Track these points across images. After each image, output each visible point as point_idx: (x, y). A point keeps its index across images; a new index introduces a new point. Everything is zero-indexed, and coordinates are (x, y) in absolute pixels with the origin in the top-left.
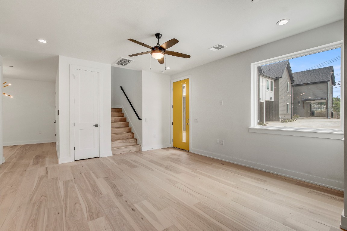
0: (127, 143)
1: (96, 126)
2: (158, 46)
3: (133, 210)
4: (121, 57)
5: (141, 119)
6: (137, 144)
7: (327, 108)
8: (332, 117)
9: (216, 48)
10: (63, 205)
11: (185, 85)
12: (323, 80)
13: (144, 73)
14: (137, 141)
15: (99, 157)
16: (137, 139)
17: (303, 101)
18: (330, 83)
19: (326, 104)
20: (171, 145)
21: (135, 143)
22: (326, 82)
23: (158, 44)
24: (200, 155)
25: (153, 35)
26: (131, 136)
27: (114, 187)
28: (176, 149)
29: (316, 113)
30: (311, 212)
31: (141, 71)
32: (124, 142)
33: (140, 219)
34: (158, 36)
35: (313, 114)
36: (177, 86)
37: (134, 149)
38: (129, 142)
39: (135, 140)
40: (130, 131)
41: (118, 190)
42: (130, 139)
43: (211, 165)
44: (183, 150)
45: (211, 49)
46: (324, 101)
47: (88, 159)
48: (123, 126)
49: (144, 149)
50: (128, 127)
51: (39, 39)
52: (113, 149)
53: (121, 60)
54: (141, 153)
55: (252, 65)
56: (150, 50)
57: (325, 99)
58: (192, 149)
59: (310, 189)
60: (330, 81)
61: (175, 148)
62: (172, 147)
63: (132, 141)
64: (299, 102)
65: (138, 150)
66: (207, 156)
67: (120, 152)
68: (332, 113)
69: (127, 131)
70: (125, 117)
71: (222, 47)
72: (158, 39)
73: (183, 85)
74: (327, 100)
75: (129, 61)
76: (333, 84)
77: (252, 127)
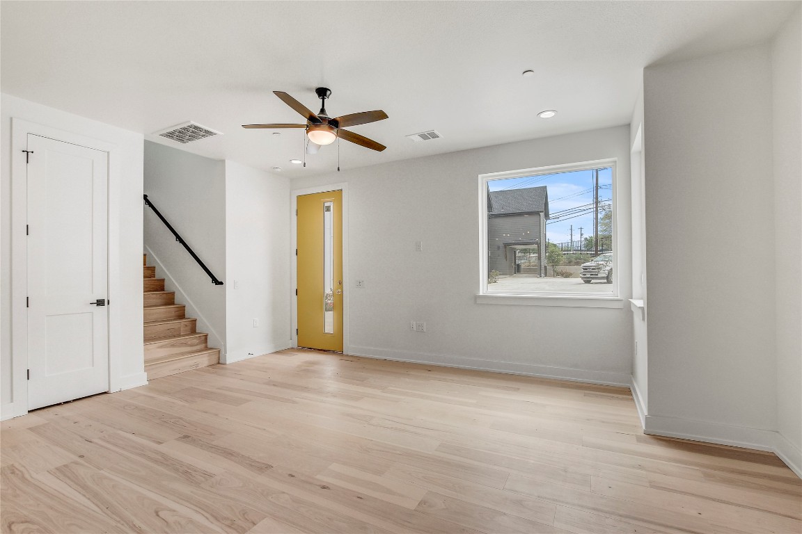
0: (179, 347)
1: (100, 303)
2: (321, 115)
3: (324, 487)
4: (189, 121)
5: (221, 283)
6: (207, 348)
7: (539, 258)
8: (546, 275)
9: (424, 137)
10: (119, 525)
11: (331, 204)
12: (534, 210)
13: (229, 165)
14: (206, 339)
15: (105, 393)
16: (206, 336)
17: (506, 245)
18: (542, 214)
19: (539, 251)
20: (294, 342)
21: (203, 346)
22: (538, 213)
23: (323, 111)
24: (371, 359)
25: (309, 89)
26: (188, 328)
27: (232, 455)
28: (305, 351)
29: (523, 266)
30: (603, 422)
31: (223, 161)
32: (173, 346)
33: (355, 499)
34: (322, 92)
35: (518, 269)
36: (307, 205)
37: (204, 360)
38: (186, 344)
39: (203, 338)
40: (181, 314)
41: (249, 458)
42: (187, 335)
43: (409, 375)
44: (325, 351)
45: (411, 137)
46: (536, 247)
47: (74, 400)
48: (159, 301)
49: (232, 357)
50: (173, 303)
52: (149, 364)
53: (184, 129)
54: (226, 369)
55: (480, 176)
56: (305, 121)
57: (537, 243)
58: (349, 347)
59: (583, 391)
60: (542, 212)
61: (304, 348)
62: (296, 346)
63: (192, 339)
64: (499, 248)
65: (214, 360)
66: (388, 358)
67: (166, 371)
68: (545, 267)
69: (173, 314)
70: (157, 277)
71: (434, 136)
72: (323, 99)
73: (326, 204)
74: (539, 245)
75: (208, 133)
76: (547, 216)
77: (481, 294)
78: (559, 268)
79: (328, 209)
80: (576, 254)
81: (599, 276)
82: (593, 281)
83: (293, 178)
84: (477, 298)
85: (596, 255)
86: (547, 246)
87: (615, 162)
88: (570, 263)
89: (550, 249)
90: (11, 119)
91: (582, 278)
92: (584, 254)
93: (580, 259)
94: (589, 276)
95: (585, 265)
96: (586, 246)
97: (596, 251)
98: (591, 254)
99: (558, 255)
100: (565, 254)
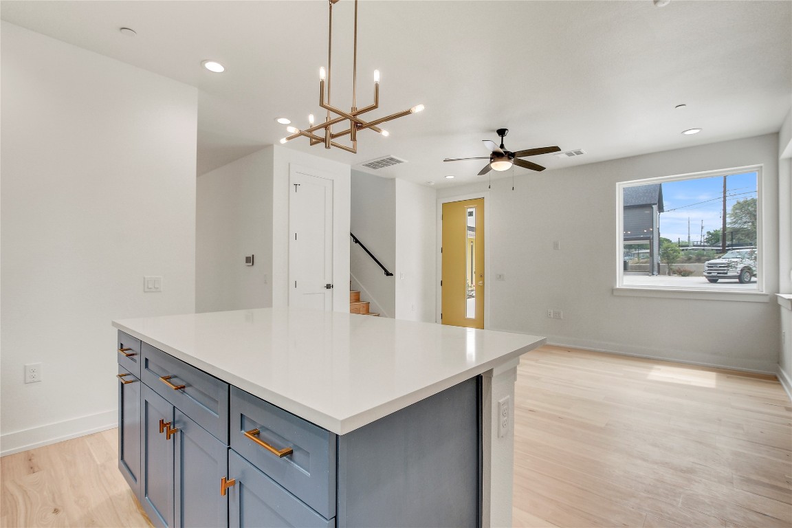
1: (328, 287)
2: (501, 150)
4: (390, 155)
5: (392, 275)
7: (651, 254)
8: (659, 273)
9: (570, 155)
11: (473, 210)
12: (644, 203)
13: (398, 181)
18: (655, 207)
19: (651, 247)
22: (649, 206)
23: (502, 146)
25: (492, 131)
26: (365, 309)
29: (630, 263)
31: (393, 180)
34: (502, 132)
35: (625, 266)
36: (450, 211)
40: (357, 298)
42: (364, 314)
45: (559, 155)
46: (647, 242)
51: (280, 118)
53: (383, 160)
55: (617, 184)
57: (648, 239)
60: (656, 204)
68: (659, 264)
69: (353, 297)
71: (579, 153)
72: (502, 137)
73: (469, 210)
74: (651, 240)
75: (399, 162)
76: (661, 209)
77: (617, 287)
78: (675, 266)
79: (471, 214)
80: (696, 250)
81: (729, 274)
82: (720, 280)
83: (440, 189)
84: (613, 291)
85: (724, 251)
86: (661, 241)
87: (761, 167)
88: (689, 260)
89: (665, 244)
90: (289, 164)
91: (707, 277)
92: (708, 250)
93: (703, 256)
94: (716, 274)
95: (710, 262)
96: (708, 240)
97: (724, 246)
98: (717, 250)
99: (675, 251)
100: (683, 250)
